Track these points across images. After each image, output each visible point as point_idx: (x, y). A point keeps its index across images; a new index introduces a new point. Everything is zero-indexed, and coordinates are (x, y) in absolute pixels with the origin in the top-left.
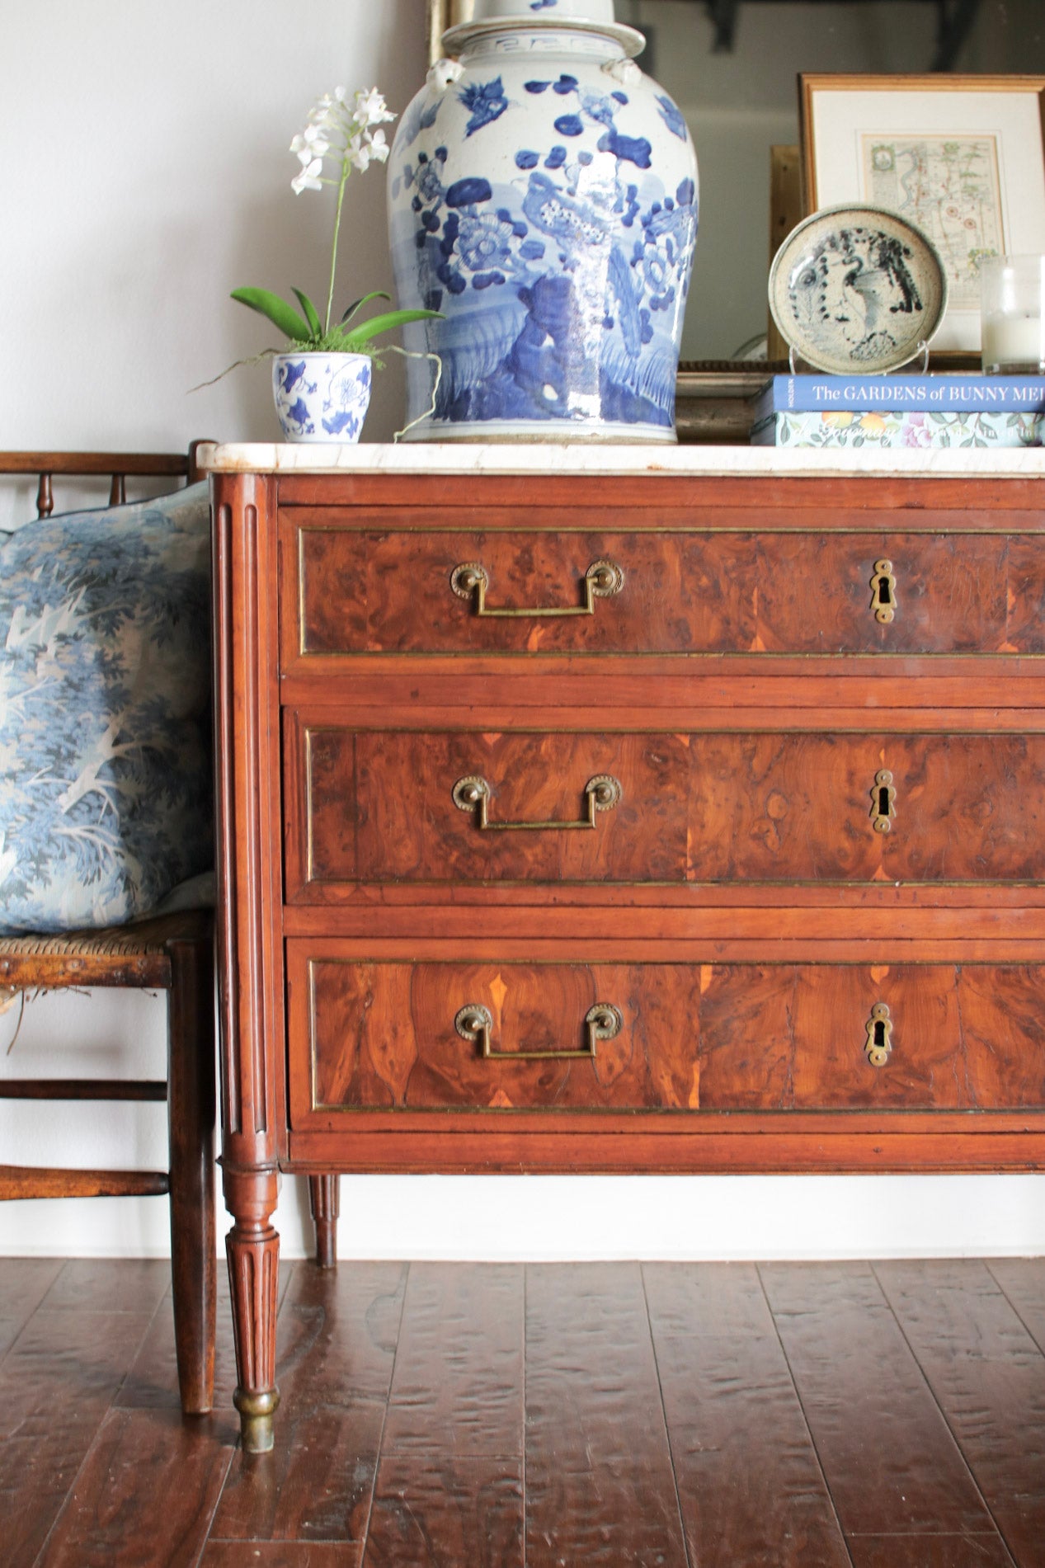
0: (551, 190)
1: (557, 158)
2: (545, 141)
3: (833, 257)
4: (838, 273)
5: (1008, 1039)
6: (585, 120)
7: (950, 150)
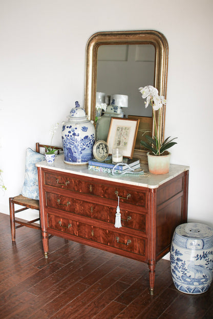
0: (68, 139)
1: (68, 136)
2: (67, 134)
3: (101, 146)
4: (101, 148)
5: (104, 236)
6: (71, 132)
7: (126, 128)
